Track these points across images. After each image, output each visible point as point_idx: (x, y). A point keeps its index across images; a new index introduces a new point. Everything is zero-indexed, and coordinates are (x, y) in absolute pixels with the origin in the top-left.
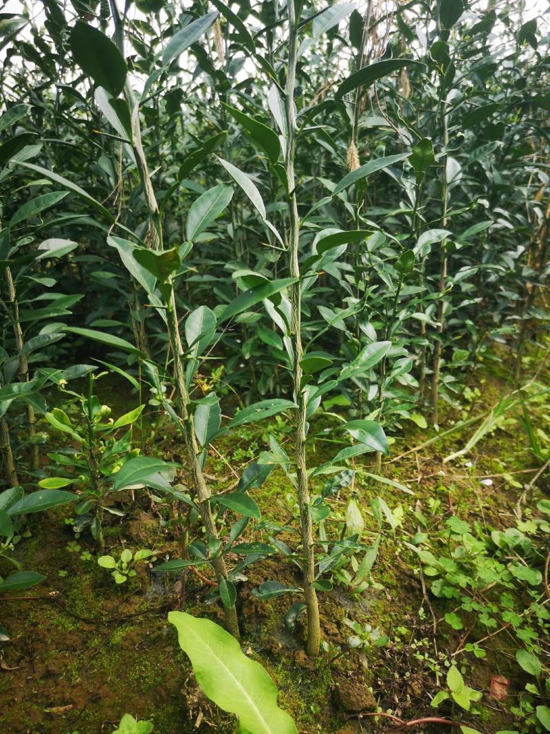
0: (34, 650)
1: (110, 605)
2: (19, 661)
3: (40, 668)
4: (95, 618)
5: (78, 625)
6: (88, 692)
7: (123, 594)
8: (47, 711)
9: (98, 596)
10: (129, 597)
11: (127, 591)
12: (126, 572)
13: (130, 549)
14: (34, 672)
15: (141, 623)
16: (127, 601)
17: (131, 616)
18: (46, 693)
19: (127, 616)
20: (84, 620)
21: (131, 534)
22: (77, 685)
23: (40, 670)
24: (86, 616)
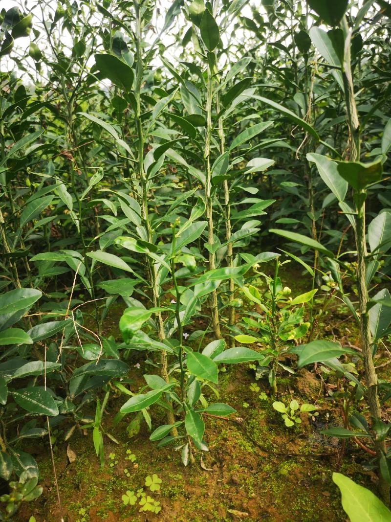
0: (224, 460)
1: (279, 440)
2: (213, 465)
3: (227, 475)
4: (268, 448)
5: (255, 450)
6: (260, 507)
7: (289, 435)
8: (230, 511)
9: (270, 430)
10: (294, 438)
11: (293, 433)
12: (294, 418)
13: (297, 399)
14: (223, 477)
15: (303, 463)
16: (293, 441)
17: (296, 455)
18: (229, 496)
19: (292, 454)
20: (260, 447)
21: (298, 387)
22: (252, 498)
23: (227, 476)
24: (261, 443)
